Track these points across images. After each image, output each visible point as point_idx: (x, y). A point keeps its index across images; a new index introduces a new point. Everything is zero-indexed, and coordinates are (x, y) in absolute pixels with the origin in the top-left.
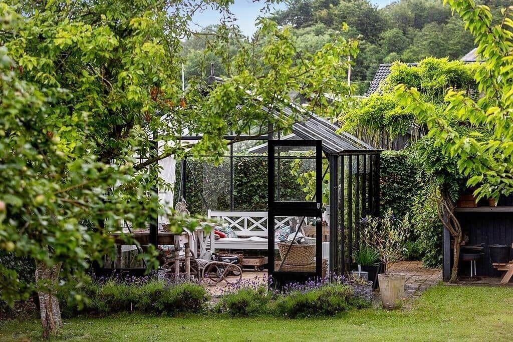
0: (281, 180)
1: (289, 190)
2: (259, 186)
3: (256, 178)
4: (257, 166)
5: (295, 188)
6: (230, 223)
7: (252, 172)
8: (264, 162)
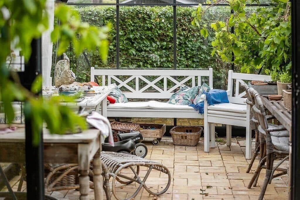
0: (158, 33)
1: (165, 43)
2: (135, 39)
3: (132, 31)
4: (133, 18)
5: (170, 41)
6: (118, 84)
7: (128, 24)
8: (140, 15)
